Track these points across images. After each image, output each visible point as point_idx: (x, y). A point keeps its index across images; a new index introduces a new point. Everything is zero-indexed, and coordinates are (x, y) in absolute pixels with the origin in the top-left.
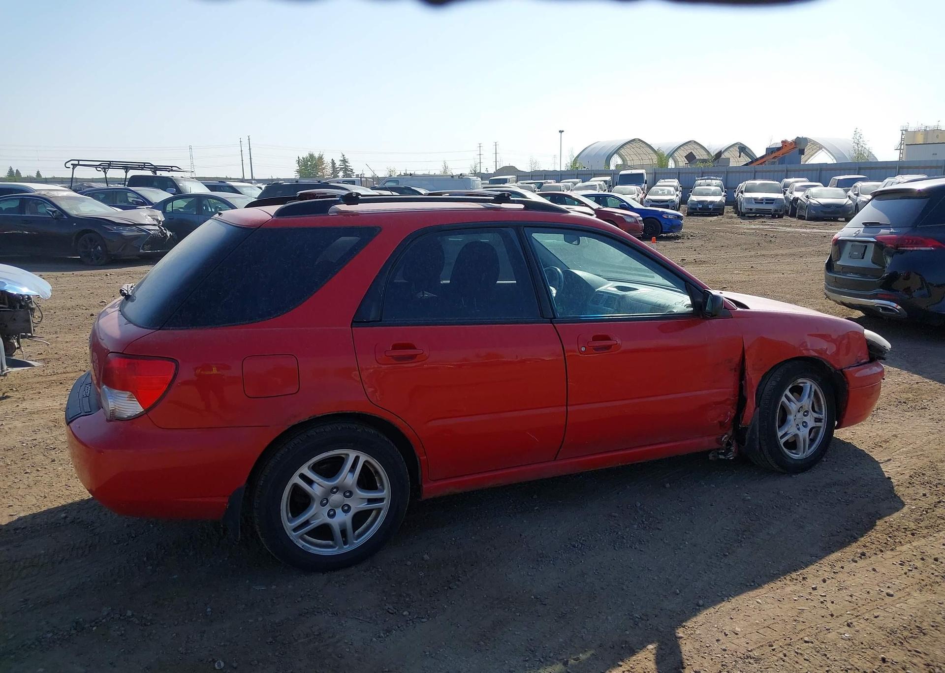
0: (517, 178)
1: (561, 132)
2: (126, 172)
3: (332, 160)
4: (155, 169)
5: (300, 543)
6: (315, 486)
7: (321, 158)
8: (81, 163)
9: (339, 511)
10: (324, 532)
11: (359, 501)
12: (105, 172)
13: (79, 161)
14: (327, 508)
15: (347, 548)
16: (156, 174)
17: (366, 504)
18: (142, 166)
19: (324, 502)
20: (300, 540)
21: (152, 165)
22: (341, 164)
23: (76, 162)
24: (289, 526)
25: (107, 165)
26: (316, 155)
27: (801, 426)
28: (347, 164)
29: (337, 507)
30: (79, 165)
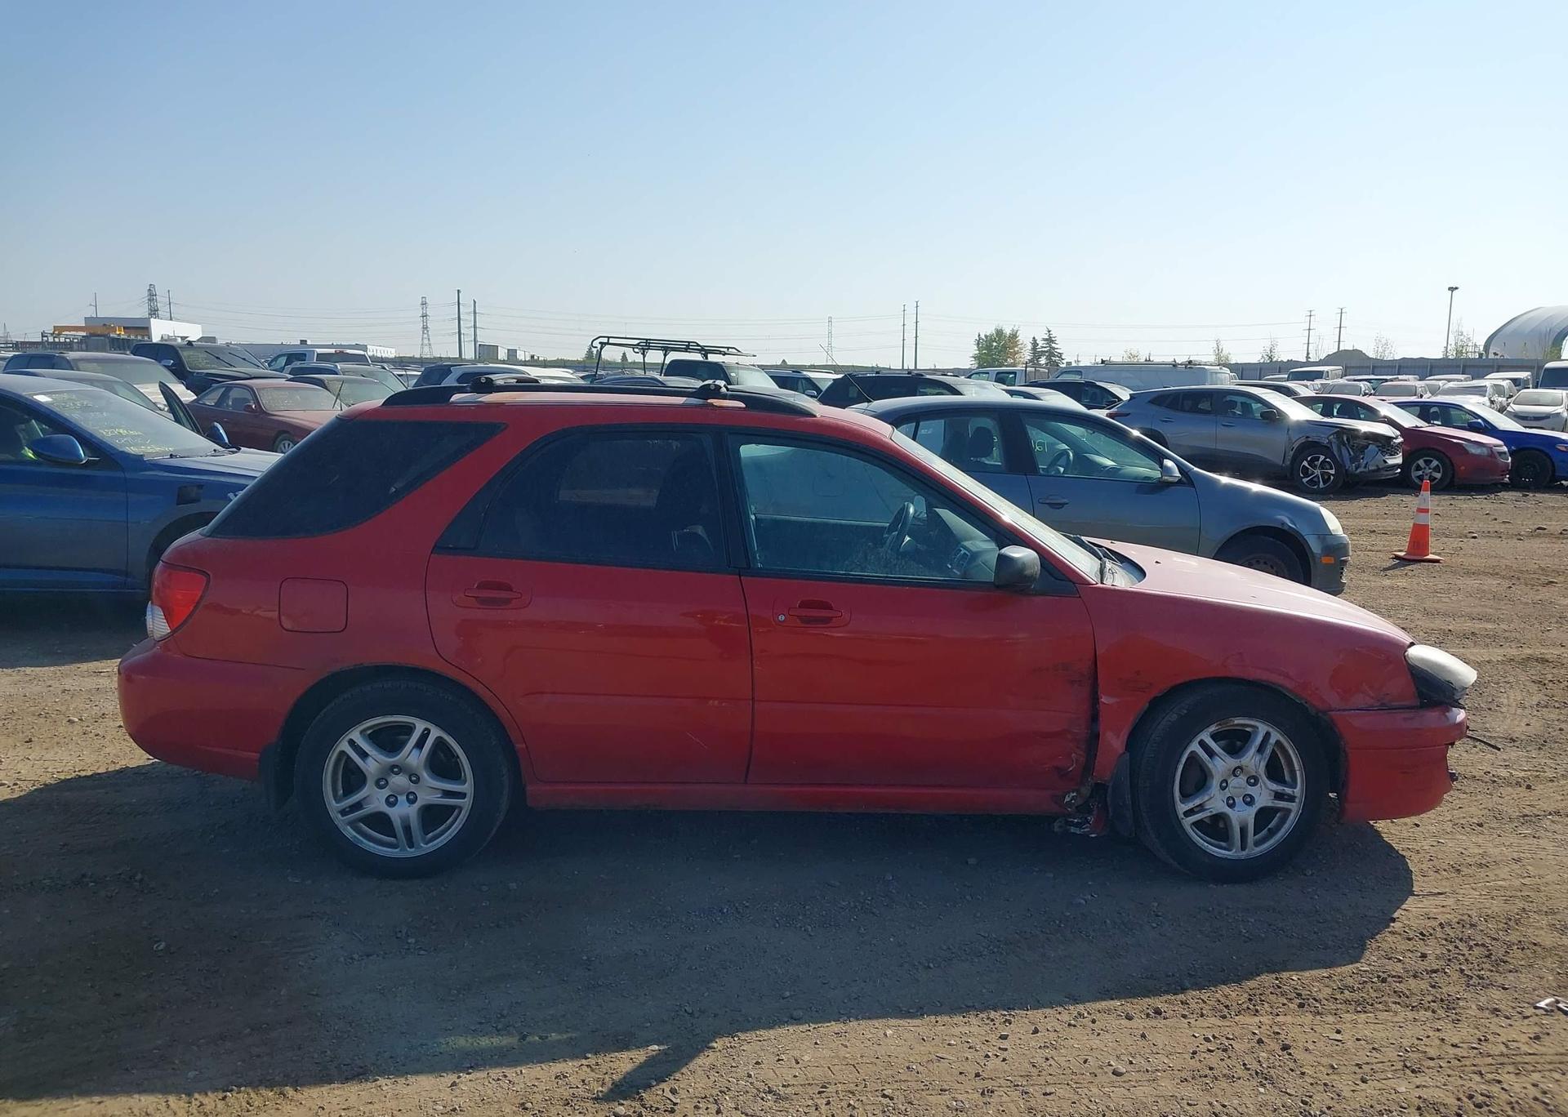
0: (1346, 371)
1: (1452, 289)
2: (665, 355)
3: (1034, 338)
4: (705, 351)
5: (349, 832)
6: (370, 760)
7: (1014, 336)
8: (611, 341)
9: (402, 798)
10: (380, 822)
11: (431, 790)
12: (643, 354)
13: (609, 338)
14: (386, 792)
15: (411, 852)
16: (707, 358)
17: (439, 796)
18: (687, 347)
19: (381, 783)
20: (349, 827)
21: (698, 345)
22: (1044, 345)
23: (605, 340)
24: (333, 806)
25: (645, 346)
26: (1007, 331)
27: (1239, 800)
28: (1053, 345)
29: (401, 794)
30: (608, 343)
